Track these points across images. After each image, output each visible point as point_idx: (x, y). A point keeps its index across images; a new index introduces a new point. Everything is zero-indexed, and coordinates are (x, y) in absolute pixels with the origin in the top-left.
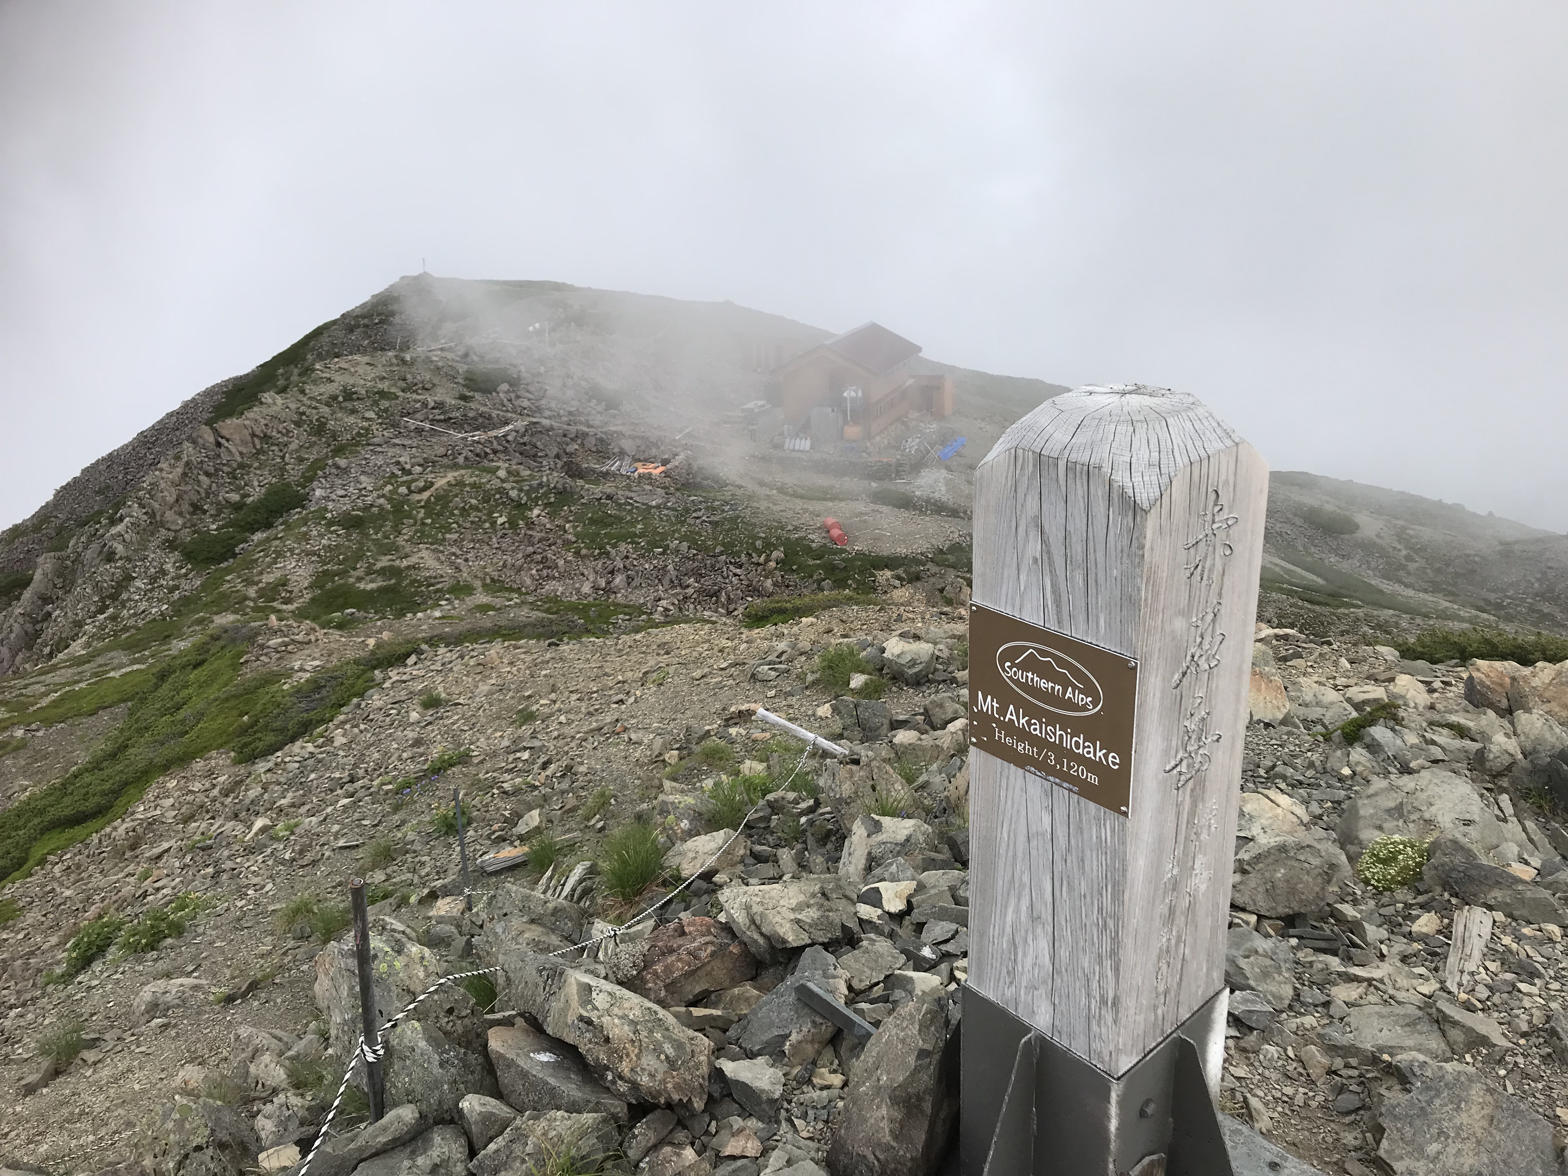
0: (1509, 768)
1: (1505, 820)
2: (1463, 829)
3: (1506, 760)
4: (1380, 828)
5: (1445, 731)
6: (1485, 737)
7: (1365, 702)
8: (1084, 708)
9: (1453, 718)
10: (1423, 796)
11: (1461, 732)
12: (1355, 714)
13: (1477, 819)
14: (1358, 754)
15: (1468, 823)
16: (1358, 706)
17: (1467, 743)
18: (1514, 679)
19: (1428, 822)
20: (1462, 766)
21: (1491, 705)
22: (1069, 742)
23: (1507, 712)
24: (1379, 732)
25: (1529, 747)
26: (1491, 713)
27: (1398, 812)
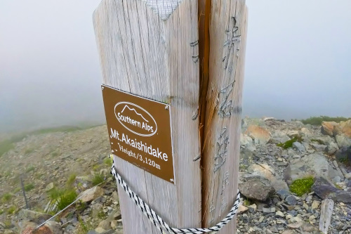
0: (335, 152)
1: (335, 169)
2: (323, 173)
3: (334, 150)
4: (298, 174)
5: (316, 142)
6: (327, 143)
7: (293, 135)
8: (150, 132)
9: (318, 138)
10: (310, 163)
11: (320, 142)
12: (290, 139)
13: (327, 169)
14: (290, 151)
15: (325, 171)
16: (291, 137)
17: (322, 146)
18: (334, 127)
19: (312, 171)
20: (322, 153)
21: (328, 134)
22: (147, 149)
23: (334, 136)
24: (297, 144)
25: (340, 146)
26: (329, 136)
27: (303, 168)
